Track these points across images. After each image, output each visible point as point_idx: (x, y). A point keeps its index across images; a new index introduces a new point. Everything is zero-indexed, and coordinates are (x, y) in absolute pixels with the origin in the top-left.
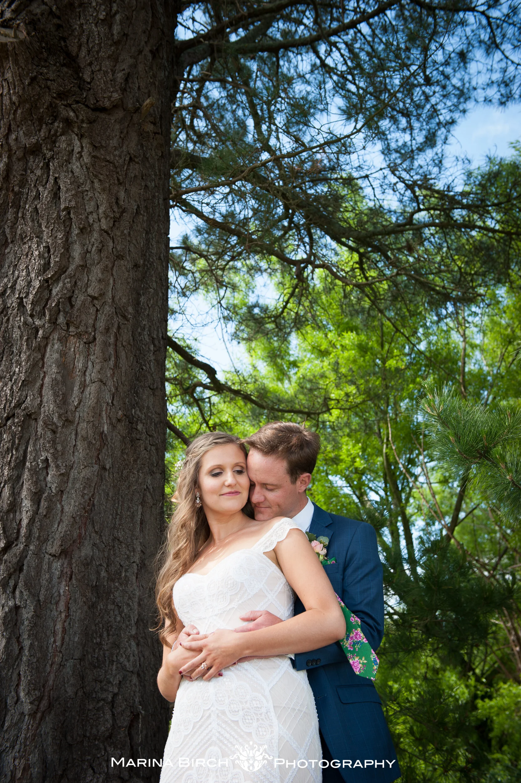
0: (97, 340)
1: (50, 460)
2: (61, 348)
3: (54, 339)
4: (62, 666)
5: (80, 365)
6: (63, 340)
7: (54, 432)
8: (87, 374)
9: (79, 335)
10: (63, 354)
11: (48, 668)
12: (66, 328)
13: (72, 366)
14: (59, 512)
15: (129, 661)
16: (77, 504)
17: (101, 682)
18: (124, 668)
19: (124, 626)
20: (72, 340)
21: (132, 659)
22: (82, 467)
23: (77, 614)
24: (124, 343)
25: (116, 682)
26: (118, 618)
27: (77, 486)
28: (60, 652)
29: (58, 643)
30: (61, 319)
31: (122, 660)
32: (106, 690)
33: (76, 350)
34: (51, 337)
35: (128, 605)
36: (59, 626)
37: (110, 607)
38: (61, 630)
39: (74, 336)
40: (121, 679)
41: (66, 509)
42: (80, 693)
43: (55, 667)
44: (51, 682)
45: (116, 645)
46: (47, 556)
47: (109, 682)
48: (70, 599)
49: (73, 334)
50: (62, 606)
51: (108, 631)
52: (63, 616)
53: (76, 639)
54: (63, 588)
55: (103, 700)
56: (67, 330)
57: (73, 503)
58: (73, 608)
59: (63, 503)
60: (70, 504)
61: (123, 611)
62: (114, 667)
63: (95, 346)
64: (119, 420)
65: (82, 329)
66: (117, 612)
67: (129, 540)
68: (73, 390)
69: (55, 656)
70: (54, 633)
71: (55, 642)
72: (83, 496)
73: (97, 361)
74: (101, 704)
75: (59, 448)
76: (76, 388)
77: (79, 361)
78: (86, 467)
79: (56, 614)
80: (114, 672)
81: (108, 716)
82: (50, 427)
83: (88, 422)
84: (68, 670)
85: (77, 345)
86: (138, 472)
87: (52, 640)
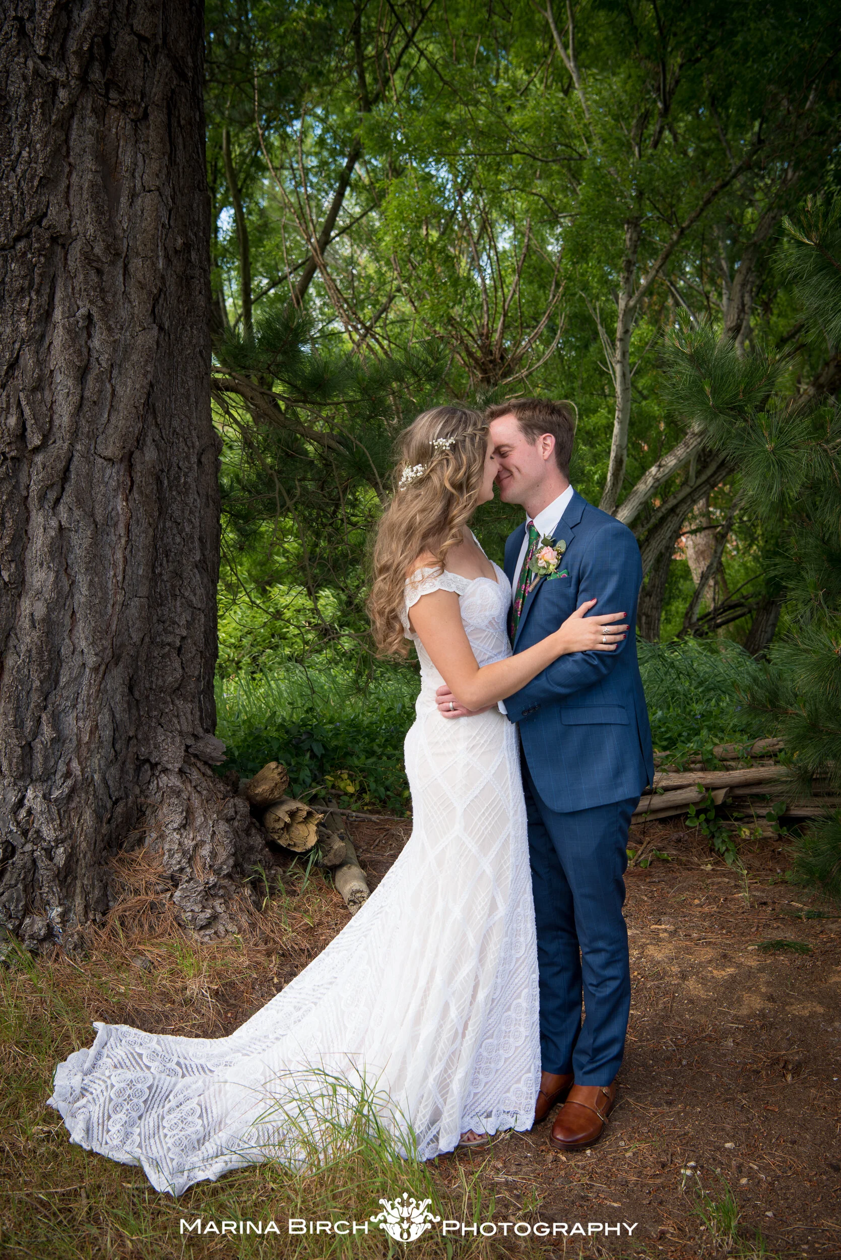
0: (151, 118)
1: (96, 317)
2: (97, 126)
3: (83, 108)
4: (125, 605)
5: (127, 160)
6: (100, 113)
7: (99, 272)
8: (137, 175)
9: (123, 107)
10: (101, 138)
11: (110, 610)
12: (103, 92)
13: (114, 160)
14: (109, 395)
15: (195, 595)
16: (138, 386)
17: (164, 622)
18: (190, 605)
19: (185, 550)
20: (114, 114)
21: (198, 592)
22: (138, 329)
23: (142, 540)
24: (183, 122)
25: (183, 622)
26: (178, 540)
27: (134, 357)
28: (123, 588)
29: (120, 578)
30: (96, 75)
31: (186, 594)
32: (171, 633)
33: (120, 133)
34: (79, 104)
35: (190, 521)
36: (119, 555)
37: (168, 524)
38: (121, 560)
39: (116, 107)
40: (189, 619)
41: (120, 390)
42: (147, 640)
43: (118, 608)
44: (114, 627)
45: (177, 575)
46: (100, 460)
47: (174, 623)
48: (131, 517)
49: (115, 103)
50: (121, 530)
51: (167, 556)
52: (123, 541)
53: (141, 572)
54: (120, 505)
55: (169, 644)
56: (106, 96)
57: (129, 382)
58: (135, 530)
59: (113, 381)
60: (125, 384)
61: (183, 530)
62: (178, 604)
63: (148, 128)
64: (176, 252)
65: (128, 96)
66: (175, 531)
67: (186, 430)
68: (119, 202)
69: (116, 594)
70: (115, 565)
71: (115, 576)
72: (145, 375)
73: (154, 155)
74: (167, 648)
75: (109, 299)
76: (123, 200)
77: (124, 152)
78: (144, 329)
79: (114, 538)
80: (179, 610)
81: (177, 665)
82: (94, 264)
83: (145, 258)
84: (133, 611)
85: (121, 123)
86: (192, 328)
87: (112, 573)
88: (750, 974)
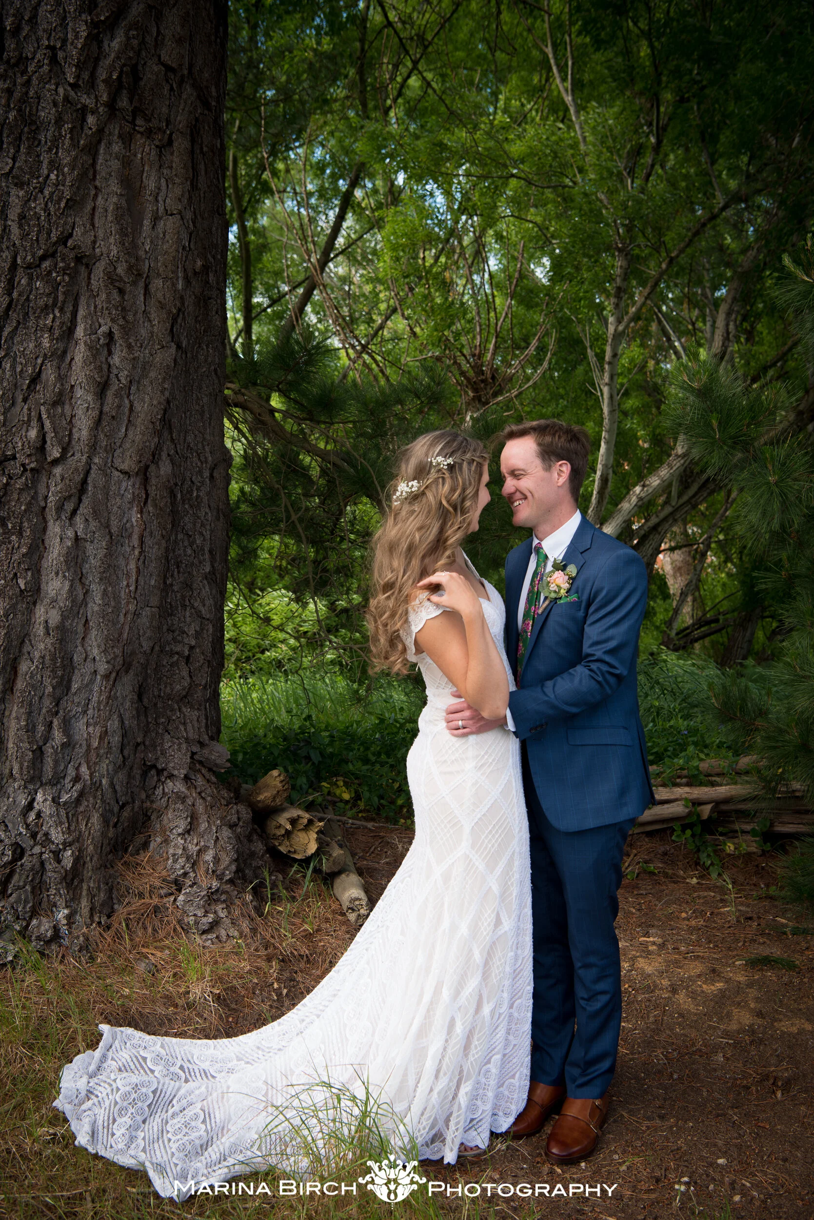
0: (175, 144)
1: (117, 335)
2: (123, 151)
3: (110, 134)
4: (137, 614)
5: (151, 184)
6: (127, 139)
7: (121, 291)
8: (160, 198)
9: (149, 133)
10: (126, 162)
11: (122, 618)
12: (130, 119)
13: (138, 184)
14: (127, 410)
15: (204, 605)
16: (155, 402)
17: (173, 632)
18: (199, 615)
19: (196, 561)
20: (140, 140)
21: (207, 603)
22: (157, 347)
23: (154, 552)
24: (205, 149)
25: (192, 632)
26: (189, 551)
27: (153, 374)
28: (135, 598)
29: (132, 588)
30: (123, 102)
31: (196, 604)
32: (179, 642)
33: (146, 159)
34: (106, 130)
35: (201, 534)
36: (132, 566)
37: (180, 536)
38: (134, 571)
39: (142, 133)
40: (198, 629)
41: (138, 406)
42: (157, 648)
43: (129, 617)
44: (125, 636)
45: (188, 586)
46: (117, 473)
47: (184, 632)
48: (145, 529)
49: (142, 130)
50: (135, 542)
51: (178, 567)
52: (137, 552)
53: (153, 582)
54: (135, 517)
55: (177, 653)
56: (133, 123)
57: (147, 398)
58: (149, 541)
59: (132, 397)
60: (143, 400)
61: (194, 542)
62: (188, 614)
63: (172, 154)
64: (195, 273)
65: (154, 123)
66: (186, 543)
67: (200, 446)
68: (142, 225)
69: (128, 603)
70: (128, 576)
71: (128, 586)
72: (162, 392)
73: (177, 180)
74: (176, 657)
75: (130, 318)
76: (147, 223)
77: (149, 176)
78: (163, 347)
79: (128, 550)
80: (188, 619)
81: (185, 673)
82: (117, 284)
83: (166, 279)
84: (144, 620)
85: (147, 149)
86: (207, 346)
87: (125, 583)
88: (739, 989)
